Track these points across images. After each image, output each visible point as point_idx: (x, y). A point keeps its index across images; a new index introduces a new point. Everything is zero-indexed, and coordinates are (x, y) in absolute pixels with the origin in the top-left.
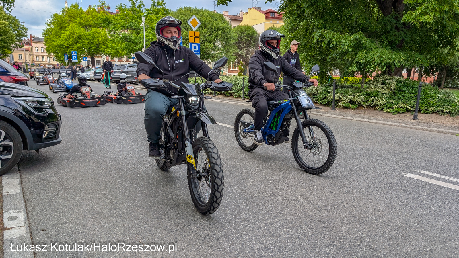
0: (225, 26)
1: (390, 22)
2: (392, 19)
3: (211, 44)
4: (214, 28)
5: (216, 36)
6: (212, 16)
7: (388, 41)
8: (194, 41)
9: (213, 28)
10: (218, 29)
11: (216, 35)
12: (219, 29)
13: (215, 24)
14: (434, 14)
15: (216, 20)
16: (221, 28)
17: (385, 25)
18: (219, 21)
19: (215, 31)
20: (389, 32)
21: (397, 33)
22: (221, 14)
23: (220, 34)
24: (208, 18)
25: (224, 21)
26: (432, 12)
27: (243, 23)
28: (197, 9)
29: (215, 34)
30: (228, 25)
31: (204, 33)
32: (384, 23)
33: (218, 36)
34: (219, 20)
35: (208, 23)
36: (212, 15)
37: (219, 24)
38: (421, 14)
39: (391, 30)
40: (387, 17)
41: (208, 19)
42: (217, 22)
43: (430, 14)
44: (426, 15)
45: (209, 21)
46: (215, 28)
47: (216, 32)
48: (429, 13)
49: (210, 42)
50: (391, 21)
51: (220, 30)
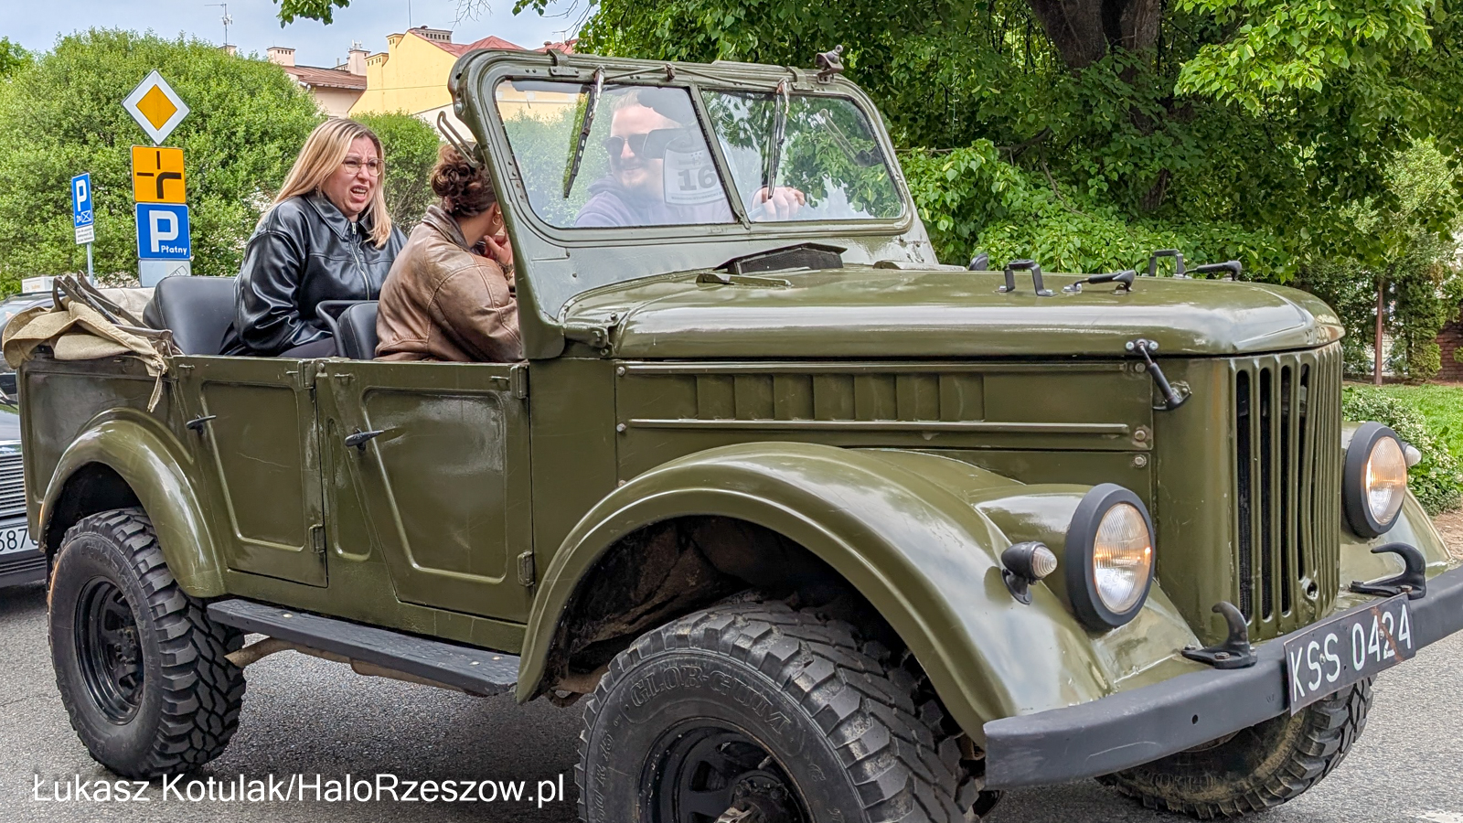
0: (297, 119)
1: (1110, 94)
2: (1113, 77)
3: (235, 203)
4: (243, 128)
5: (258, 169)
6: (234, 75)
7: (1107, 180)
8: (160, 195)
9: (241, 131)
10: (265, 133)
11: (255, 164)
12: (266, 136)
13: (250, 113)
14: (1323, 54)
15: (252, 94)
16: (277, 131)
17: (1087, 107)
18: (265, 97)
19: (247, 141)
20: (1107, 138)
21: (1141, 140)
22: (271, 65)
23: (274, 159)
24: (213, 84)
25: (290, 94)
26: (1311, 44)
27: (368, 105)
28: (155, 39)
29: (248, 157)
30: (308, 114)
31: (198, 154)
32: (1081, 95)
33: (263, 170)
34: (266, 94)
35: (216, 108)
36: (227, 69)
37: (265, 108)
38: (1262, 59)
39: (1116, 127)
40: (1092, 68)
41: (215, 90)
42: (258, 100)
43: (1308, 55)
44: (1286, 61)
45: (219, 96)
46: (247, 131)
47: (256, 151)
48: (1299, 53)
49: (228, 196)
50: (1111, 87)
51: (272, 139)
